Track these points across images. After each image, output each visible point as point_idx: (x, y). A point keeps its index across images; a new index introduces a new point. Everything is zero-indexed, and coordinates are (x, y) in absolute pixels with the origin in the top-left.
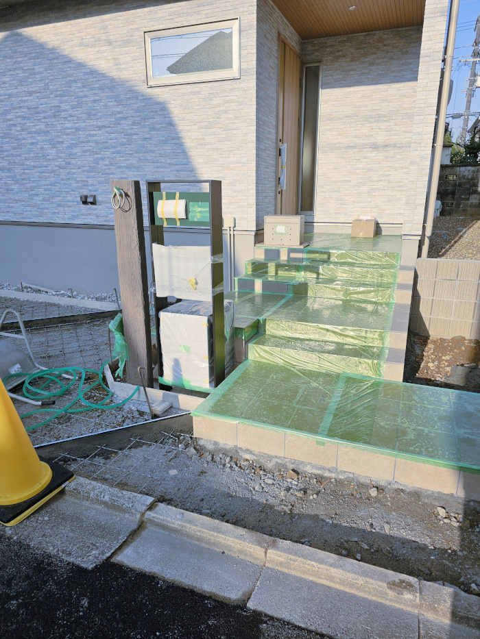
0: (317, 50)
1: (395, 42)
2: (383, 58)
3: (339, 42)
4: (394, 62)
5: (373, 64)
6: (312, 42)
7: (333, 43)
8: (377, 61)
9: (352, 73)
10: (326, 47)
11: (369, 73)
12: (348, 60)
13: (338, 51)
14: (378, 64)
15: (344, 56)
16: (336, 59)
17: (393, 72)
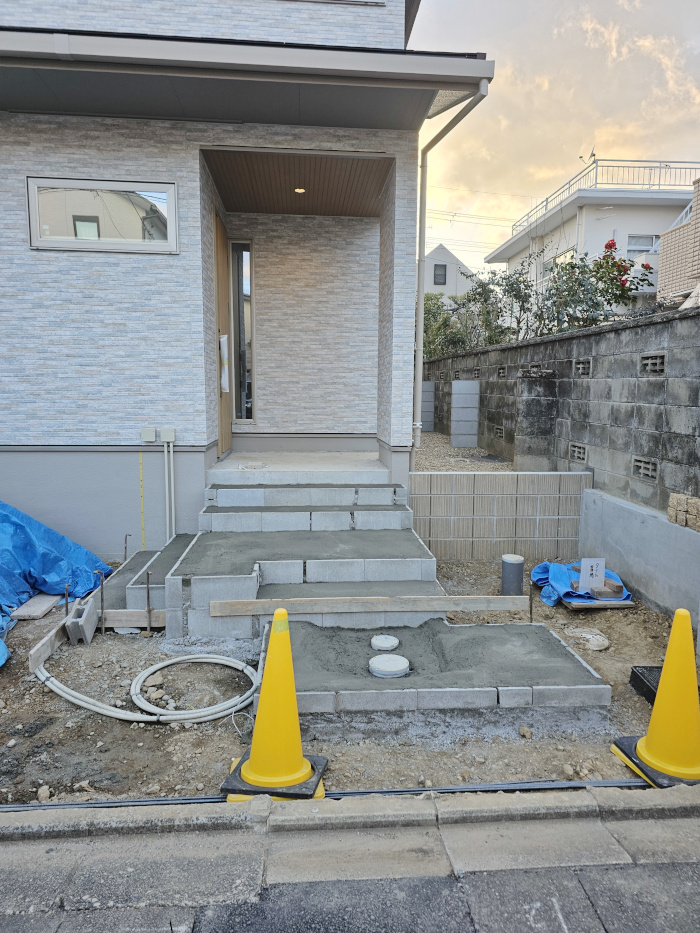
0: (246, 226)
1: (337, 229)
2: (326, 246)
3: (273, 221)
4: (338, 251)
5: (315, 251)
6: (239, 216)
7: (266, 221)
8: (320, 249)
9: (290, 257)
10: (257, 224)
11: (311, 260)
12: (285, 242)
13: (273, 231)
14: (321, 252)
15: (280, 237)
16: (270, 239)
17: (338, 262)
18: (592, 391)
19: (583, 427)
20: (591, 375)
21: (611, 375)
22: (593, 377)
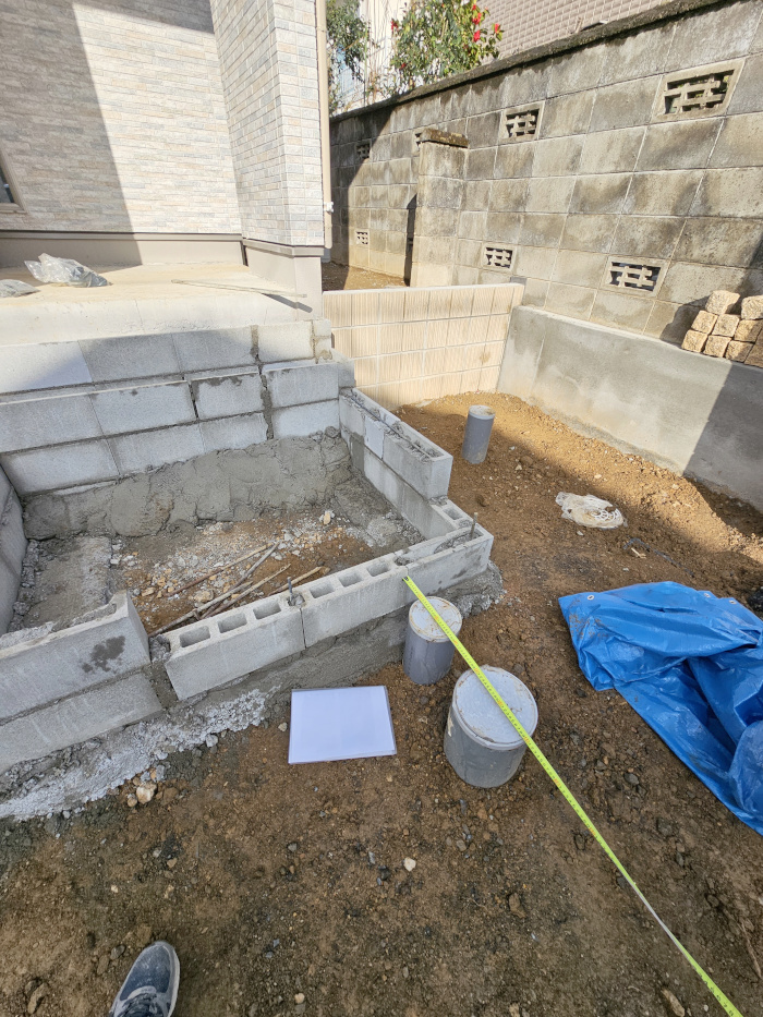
18: (536, 161)
19: (513, 220)
20: (538, 133)
21: (586, 127)
22: (542, 137)
